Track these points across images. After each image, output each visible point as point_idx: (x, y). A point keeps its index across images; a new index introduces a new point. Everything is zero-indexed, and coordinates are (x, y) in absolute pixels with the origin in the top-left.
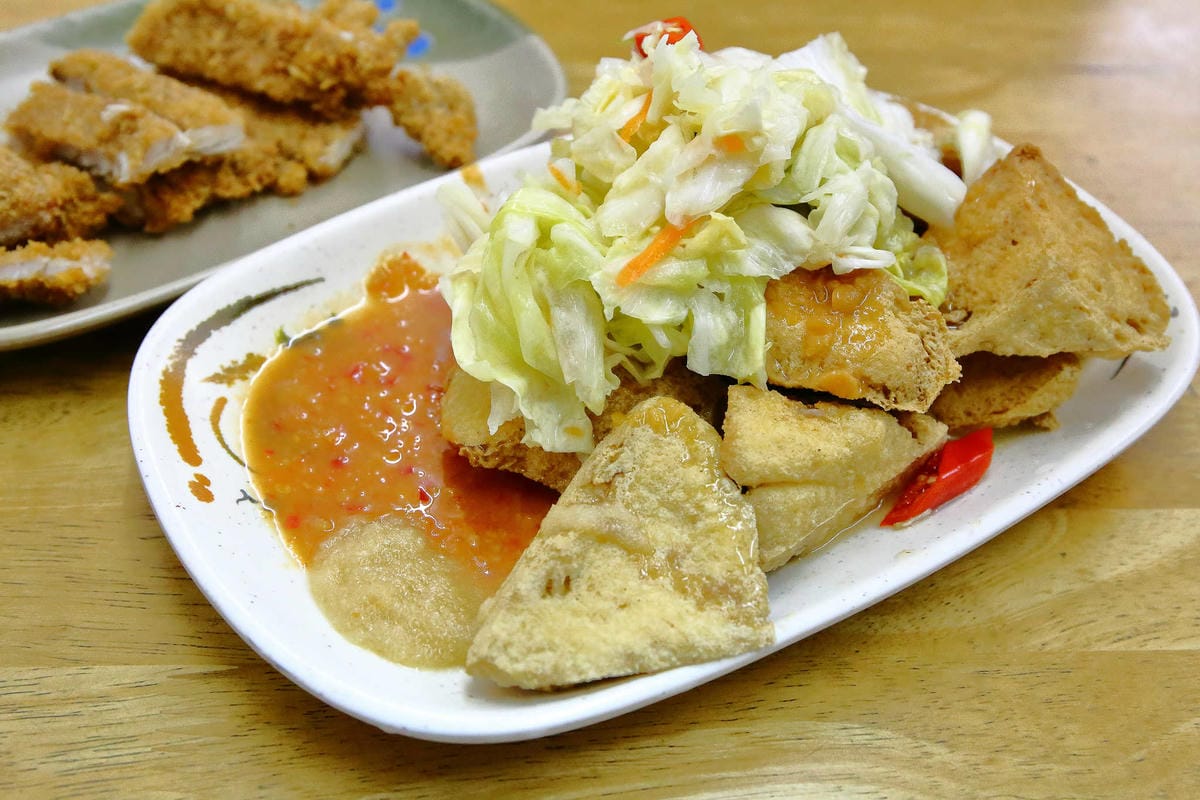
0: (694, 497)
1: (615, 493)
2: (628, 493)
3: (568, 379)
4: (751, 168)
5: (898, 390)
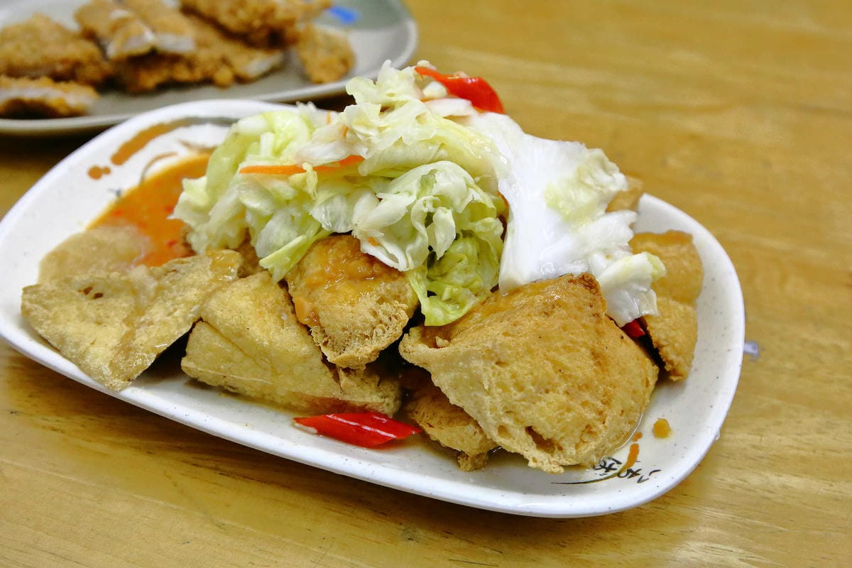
0: (181, 304)
1: (164, 278)
2: (168, 282)
5: (330, 338)
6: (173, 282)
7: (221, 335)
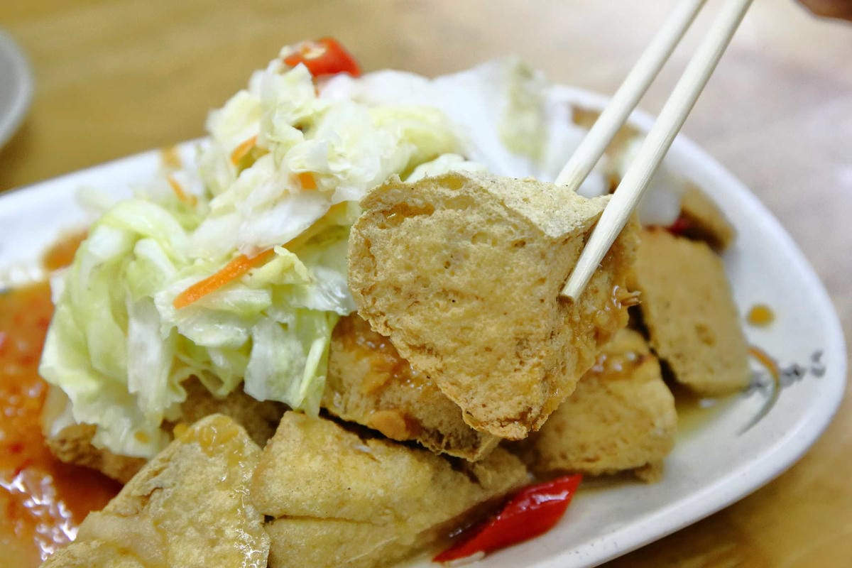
0: (219, 521)
1: (149, 508)
2: (161, 509)
3: (132, 389)
4: (324, 206)
5: (450, 435)
6: (167, 504)
7: (319, 519)
